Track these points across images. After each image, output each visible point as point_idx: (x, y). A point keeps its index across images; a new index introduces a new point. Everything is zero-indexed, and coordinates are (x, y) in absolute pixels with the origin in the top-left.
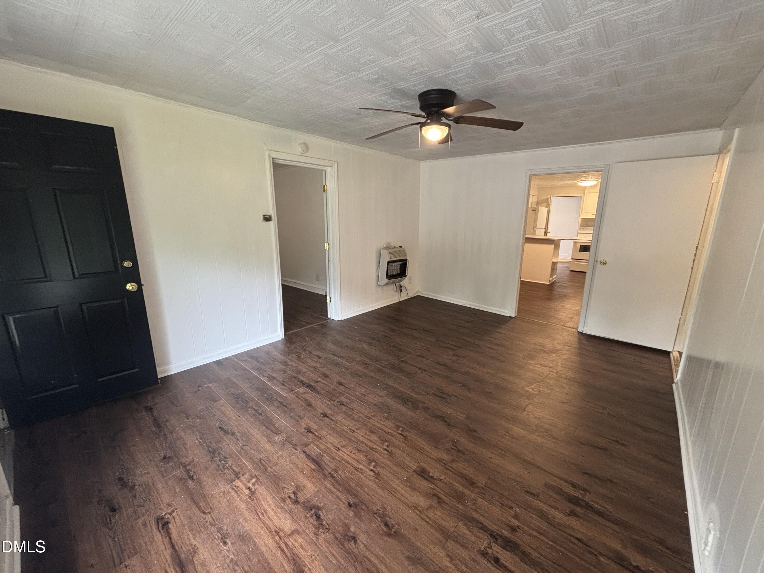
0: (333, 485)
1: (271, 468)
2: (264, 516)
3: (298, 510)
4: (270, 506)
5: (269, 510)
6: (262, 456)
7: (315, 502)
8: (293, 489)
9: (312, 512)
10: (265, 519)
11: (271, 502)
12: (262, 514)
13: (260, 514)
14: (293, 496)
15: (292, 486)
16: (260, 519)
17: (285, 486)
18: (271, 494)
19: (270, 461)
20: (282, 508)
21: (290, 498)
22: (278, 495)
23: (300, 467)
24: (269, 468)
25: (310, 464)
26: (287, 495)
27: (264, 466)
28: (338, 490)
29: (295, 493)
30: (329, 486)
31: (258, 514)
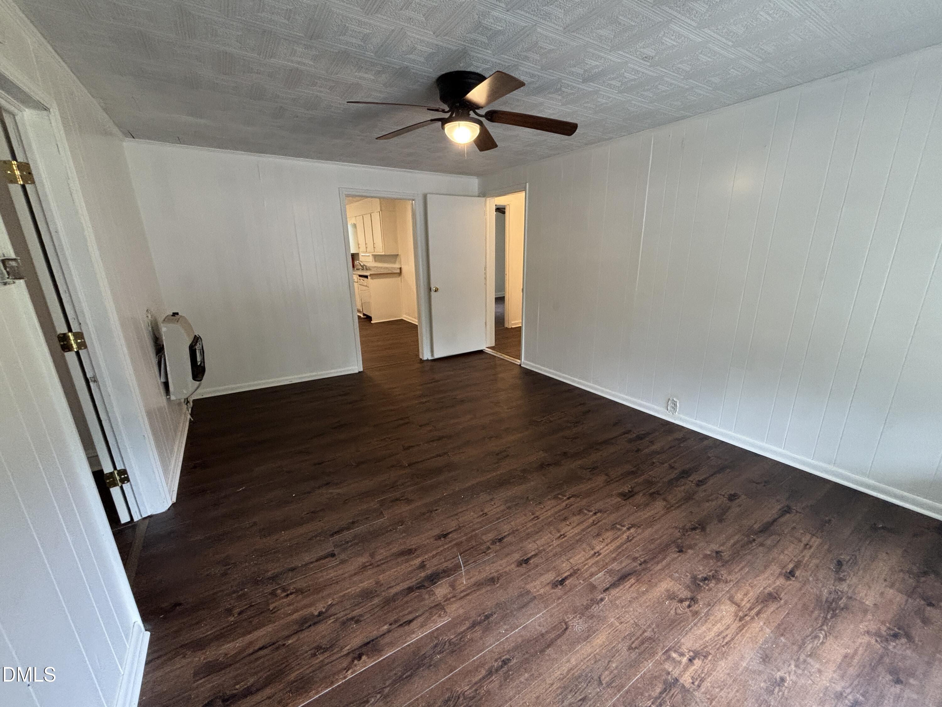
0: (658, 563)
1: (645, 631)
2: (727, 636)
3: (703, 598)
4: (709, 630)
5: (715, 629)
6: (623, 647)
7: (688, 580)
8: (675, 604)
9: (702, 584)
10: (730, 633)
11: (704, 628)
12: (724, 638)
13: (726, 641)
14: (687, 603)
15: (670, 604)
16: (733, 639)
17: (673, 612)
18: (691, 629)
19: (631, 635)
20: (707, 614)
21: (689, 606)
22: (690, 620)
23: (635, 595)
24: (645, 634)
25: (628, 584)
26: (687, 610)
27: (643, 643)
28: (664, 559)
29: (681, 601)
30: (659, 567)
31: (727, 643)
